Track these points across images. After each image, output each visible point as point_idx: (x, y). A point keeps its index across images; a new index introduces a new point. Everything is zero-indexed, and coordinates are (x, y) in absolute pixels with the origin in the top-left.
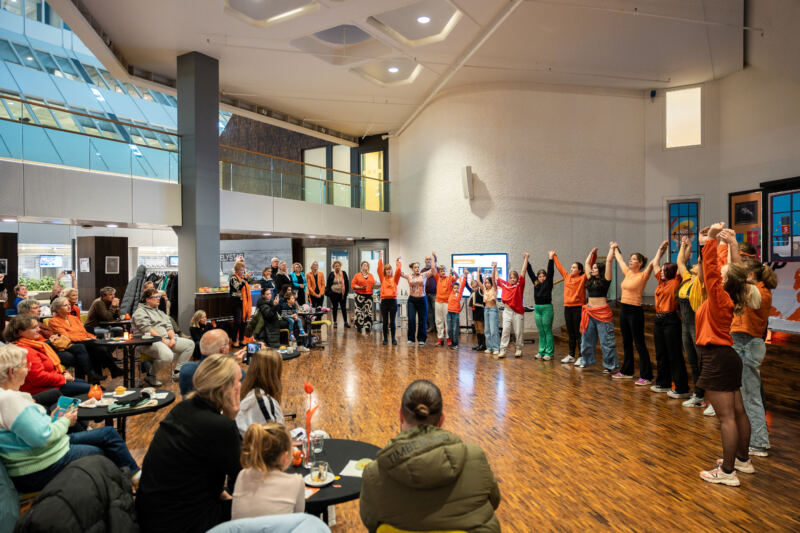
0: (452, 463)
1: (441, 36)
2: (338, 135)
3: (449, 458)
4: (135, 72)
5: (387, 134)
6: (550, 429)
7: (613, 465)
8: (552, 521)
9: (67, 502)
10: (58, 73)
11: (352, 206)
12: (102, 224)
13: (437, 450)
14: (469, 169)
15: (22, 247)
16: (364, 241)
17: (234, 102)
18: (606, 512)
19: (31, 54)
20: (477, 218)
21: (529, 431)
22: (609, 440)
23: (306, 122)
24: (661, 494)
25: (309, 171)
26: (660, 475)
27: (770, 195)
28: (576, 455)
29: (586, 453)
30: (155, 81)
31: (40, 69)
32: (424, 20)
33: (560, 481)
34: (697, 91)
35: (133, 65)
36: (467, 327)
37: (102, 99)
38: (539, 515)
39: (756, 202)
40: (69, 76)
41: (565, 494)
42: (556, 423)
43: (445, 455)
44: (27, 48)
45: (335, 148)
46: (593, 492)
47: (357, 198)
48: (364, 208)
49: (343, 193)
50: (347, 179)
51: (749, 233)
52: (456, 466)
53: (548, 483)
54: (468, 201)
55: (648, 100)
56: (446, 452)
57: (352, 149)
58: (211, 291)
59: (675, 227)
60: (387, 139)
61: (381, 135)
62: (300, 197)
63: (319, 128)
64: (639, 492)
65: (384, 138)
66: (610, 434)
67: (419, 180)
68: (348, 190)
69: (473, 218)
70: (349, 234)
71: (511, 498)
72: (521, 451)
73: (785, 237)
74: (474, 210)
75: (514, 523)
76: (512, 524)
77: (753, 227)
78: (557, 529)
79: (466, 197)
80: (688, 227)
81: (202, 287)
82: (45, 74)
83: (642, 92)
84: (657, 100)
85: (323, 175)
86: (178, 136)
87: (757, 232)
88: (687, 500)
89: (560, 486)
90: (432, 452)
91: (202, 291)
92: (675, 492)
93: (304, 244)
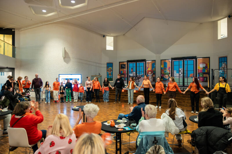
5: (14, 29)
20: (66, 63)
27: (128, 63)
32: (73, 2)
34: (113, 37)
39: (125, 64)
51: (124, 71)
55: (103, 37)
59: (108, 69)
60: (14, 31)
65: (13, 30)
73: (132, 72)
74: (65, 61)
77: (125, 70)
79: (63, 57)
80: (110, 69)
83: (101, 35)
84: (105, 38)
87: (126, 71)
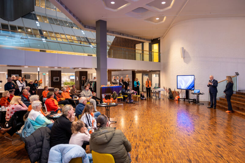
0: (106, 138)
1: (170, 7)
2: (144, 39)
3: (106, 137)
4: (86, 27)
5: (160, 38)
6: (191, 133)
7: (205, 146)
8: (173, 160)
9: (34, 136)
10: (74, 28)
11: (149, 61)
12: (78, 68)
13: (103, 135)
14: (183, 48)
15: (62, 74)
16: (152, 71)
17: (113, 32)
18: (193, 160)
19: (67, 23)
20: (186, 64)
21: (183, 132)
22: (209, 138)
23: (134, 36)
24: (216, 157)
25: (137, 51)
26: (220, 151)
28: (195, 141)
29: (199, 141)
30: (91, 29)
31: (70, 27)
32: (163, 3)
33: (184, 149)
35: (85, 25)
36: (182, 99)
37: (84, 34)
38: (171, 157)
40: (76, 28)
41: (182, 152)
42: (194, 131)
43: (105, 136)
44: (67, 22)
45: (144, 43)
46: (193, 153)
47: (151, 59)
48: (153, 61)
49: (146, 57)
50: (148, 53)
52: (108, 139)
53: (179, 148)
54: (183, 58)
56: (105, 135)
57: (149, 43)
58: (104, 86)
61: (158, 38)
62: (134, 59)
63: (138, 38)
64: (209, 155)
65: (159, 39)
66: (211, 136)
67: (168, 52)
68: (148, 56)
69: (184, 64)
70: (148, 69)
71: (165, 151)
72: (177, 138)
74: (185, 61)
75: (161, 159)
76: (160, 159)
78: (174, 162)
79: (182, 57)
81: (102, 85)
82: (70, 29)
85: (141, 52)
86: (96, 43)
88: (224, 159)
89: (183, 150)
90: (102, 135)
91: (102, 86)
92: (222, 156)
93: (135, 72)
